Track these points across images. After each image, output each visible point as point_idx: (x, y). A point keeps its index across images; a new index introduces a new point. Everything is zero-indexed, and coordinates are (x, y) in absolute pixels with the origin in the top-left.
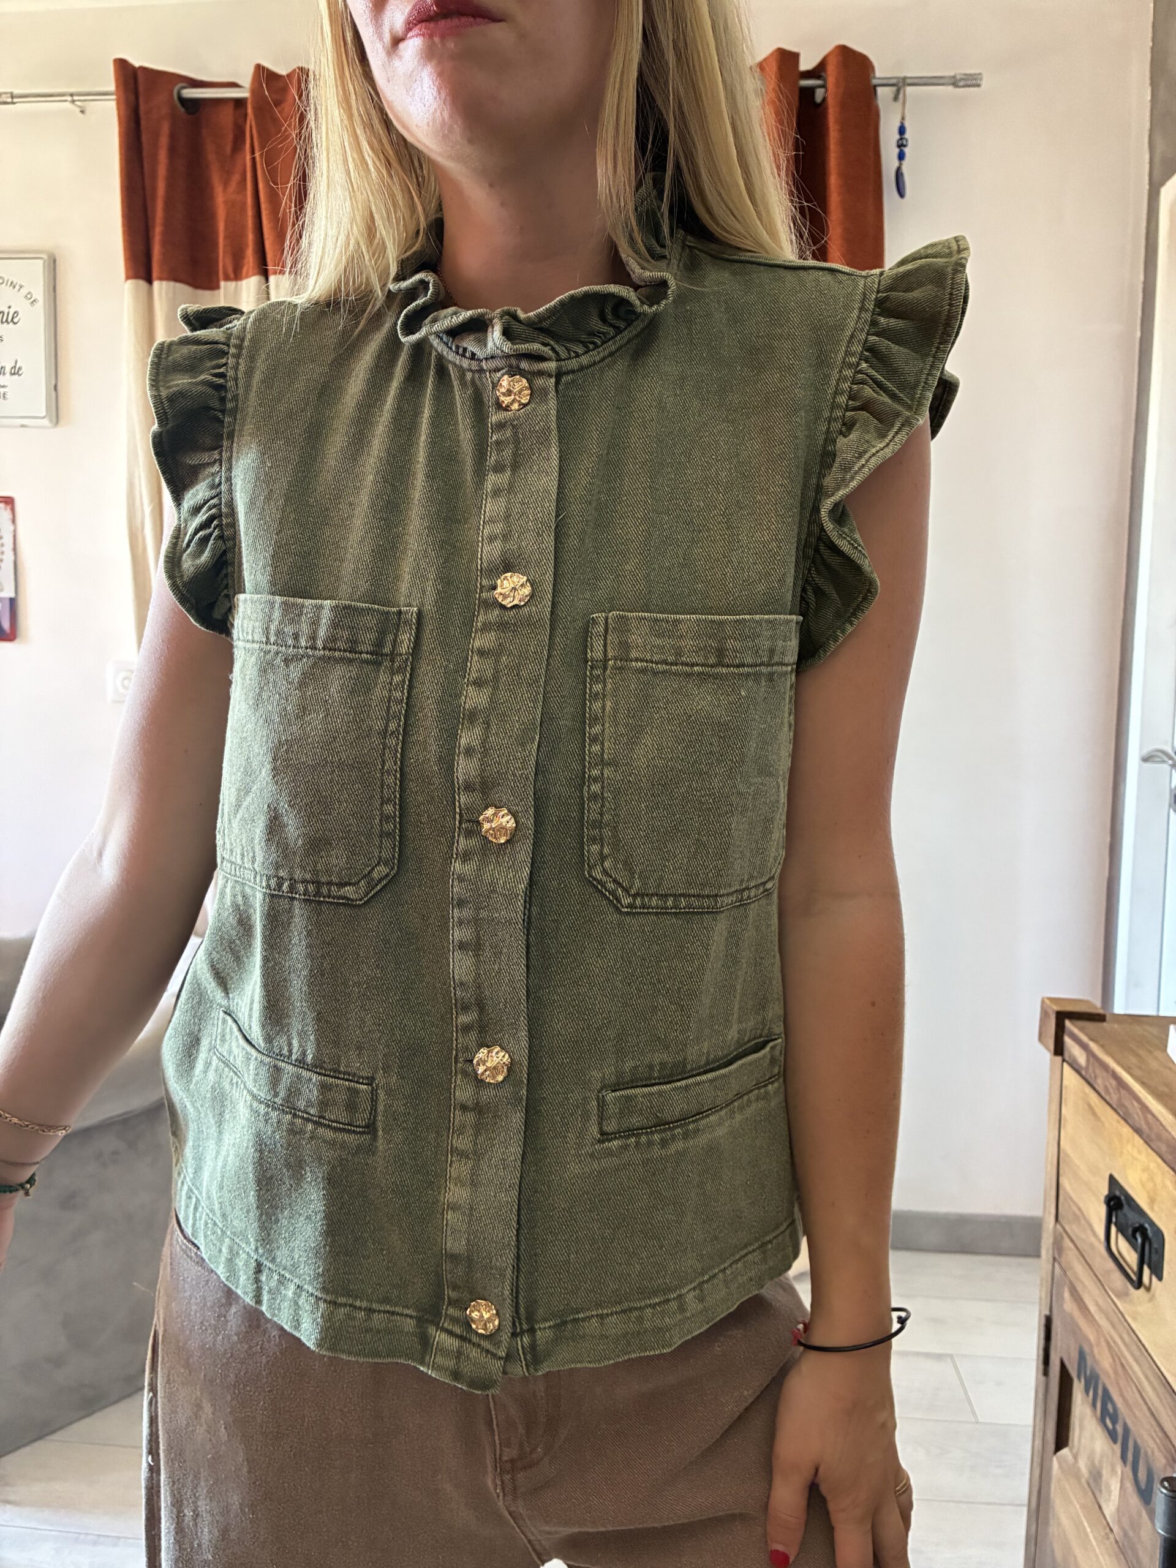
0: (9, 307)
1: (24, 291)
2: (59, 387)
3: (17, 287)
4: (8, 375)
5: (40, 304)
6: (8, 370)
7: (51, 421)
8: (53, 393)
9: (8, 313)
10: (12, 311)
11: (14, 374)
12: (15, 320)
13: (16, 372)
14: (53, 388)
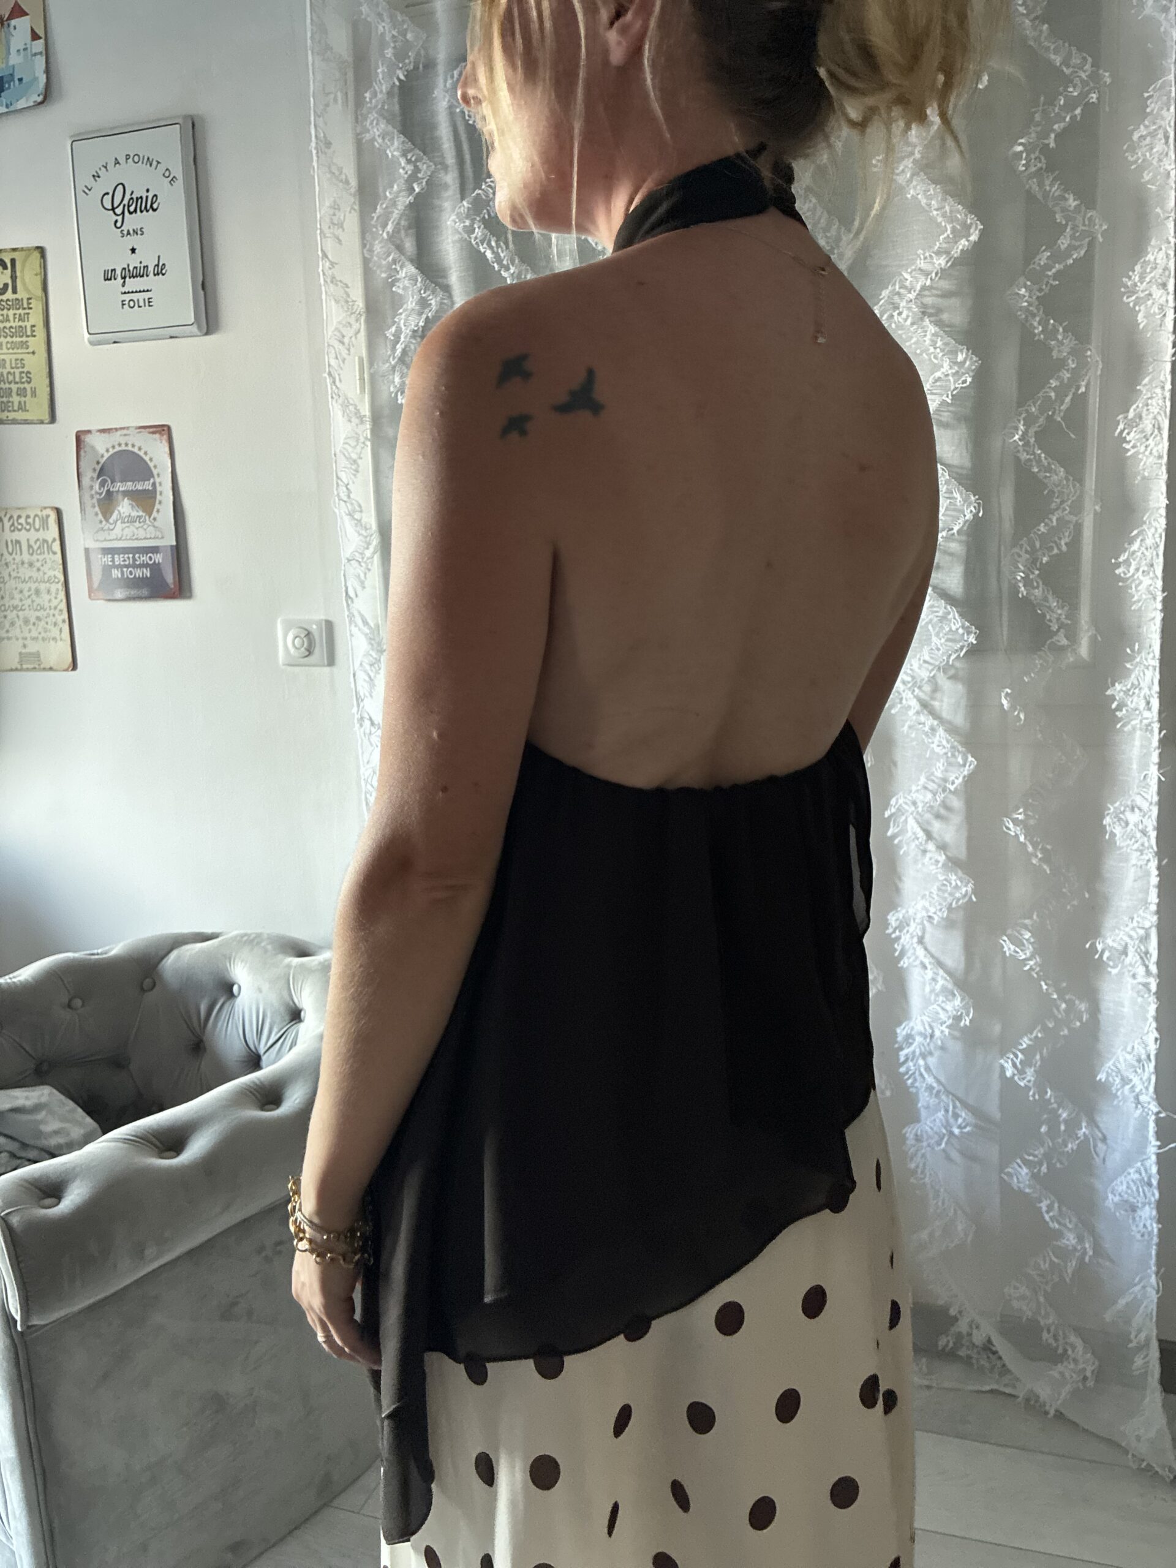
0: (148, 191)
1: (161, 168)
2: (207, 284)
3: (155, 163)
4: (152, 274)
5: (180, 183)
6: (151, 269)
7: (199, 328)
8: (202, 293)
9: (147, 197)
10: (150, 195)
11: (158, 274)
12: (155, 206)
13: (160, 270)
14: (200, 288)
